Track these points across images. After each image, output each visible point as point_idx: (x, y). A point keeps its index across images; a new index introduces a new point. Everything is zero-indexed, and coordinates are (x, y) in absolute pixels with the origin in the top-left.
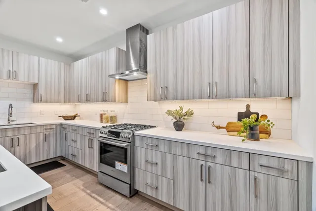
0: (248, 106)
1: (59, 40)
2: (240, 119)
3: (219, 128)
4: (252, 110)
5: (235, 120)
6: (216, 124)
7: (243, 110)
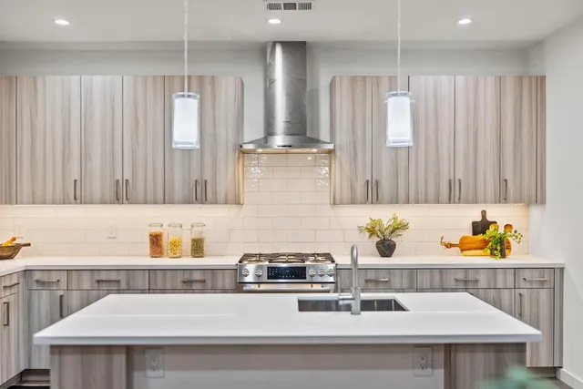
0: (484, 213)
1: (62, 22)
2: (475, 233)
3: (449, 246)
4: (489, 218)
5: (469, 233)
6: (445, 240)
7: (479, 219)
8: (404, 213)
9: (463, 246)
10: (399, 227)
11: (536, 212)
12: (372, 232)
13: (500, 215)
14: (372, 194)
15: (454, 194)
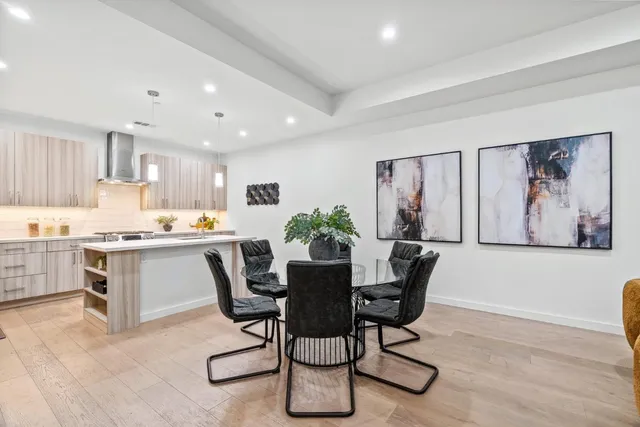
0: (205, 214)
2: (201, 222)
3: (192, 226)
4: (207, 216)
5: (199, 222)
6: (190, 224)
7: (202, 216)
8: (176, 214)
9: (197, 227)
10: (173, 219)
11: (223, 214)
12: (160, 221)
13: (211, 215)
14: (165, 205)
15: (197, 206)
